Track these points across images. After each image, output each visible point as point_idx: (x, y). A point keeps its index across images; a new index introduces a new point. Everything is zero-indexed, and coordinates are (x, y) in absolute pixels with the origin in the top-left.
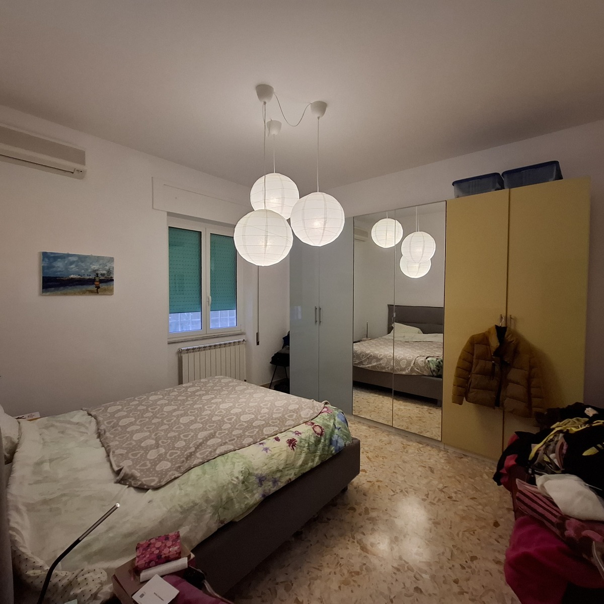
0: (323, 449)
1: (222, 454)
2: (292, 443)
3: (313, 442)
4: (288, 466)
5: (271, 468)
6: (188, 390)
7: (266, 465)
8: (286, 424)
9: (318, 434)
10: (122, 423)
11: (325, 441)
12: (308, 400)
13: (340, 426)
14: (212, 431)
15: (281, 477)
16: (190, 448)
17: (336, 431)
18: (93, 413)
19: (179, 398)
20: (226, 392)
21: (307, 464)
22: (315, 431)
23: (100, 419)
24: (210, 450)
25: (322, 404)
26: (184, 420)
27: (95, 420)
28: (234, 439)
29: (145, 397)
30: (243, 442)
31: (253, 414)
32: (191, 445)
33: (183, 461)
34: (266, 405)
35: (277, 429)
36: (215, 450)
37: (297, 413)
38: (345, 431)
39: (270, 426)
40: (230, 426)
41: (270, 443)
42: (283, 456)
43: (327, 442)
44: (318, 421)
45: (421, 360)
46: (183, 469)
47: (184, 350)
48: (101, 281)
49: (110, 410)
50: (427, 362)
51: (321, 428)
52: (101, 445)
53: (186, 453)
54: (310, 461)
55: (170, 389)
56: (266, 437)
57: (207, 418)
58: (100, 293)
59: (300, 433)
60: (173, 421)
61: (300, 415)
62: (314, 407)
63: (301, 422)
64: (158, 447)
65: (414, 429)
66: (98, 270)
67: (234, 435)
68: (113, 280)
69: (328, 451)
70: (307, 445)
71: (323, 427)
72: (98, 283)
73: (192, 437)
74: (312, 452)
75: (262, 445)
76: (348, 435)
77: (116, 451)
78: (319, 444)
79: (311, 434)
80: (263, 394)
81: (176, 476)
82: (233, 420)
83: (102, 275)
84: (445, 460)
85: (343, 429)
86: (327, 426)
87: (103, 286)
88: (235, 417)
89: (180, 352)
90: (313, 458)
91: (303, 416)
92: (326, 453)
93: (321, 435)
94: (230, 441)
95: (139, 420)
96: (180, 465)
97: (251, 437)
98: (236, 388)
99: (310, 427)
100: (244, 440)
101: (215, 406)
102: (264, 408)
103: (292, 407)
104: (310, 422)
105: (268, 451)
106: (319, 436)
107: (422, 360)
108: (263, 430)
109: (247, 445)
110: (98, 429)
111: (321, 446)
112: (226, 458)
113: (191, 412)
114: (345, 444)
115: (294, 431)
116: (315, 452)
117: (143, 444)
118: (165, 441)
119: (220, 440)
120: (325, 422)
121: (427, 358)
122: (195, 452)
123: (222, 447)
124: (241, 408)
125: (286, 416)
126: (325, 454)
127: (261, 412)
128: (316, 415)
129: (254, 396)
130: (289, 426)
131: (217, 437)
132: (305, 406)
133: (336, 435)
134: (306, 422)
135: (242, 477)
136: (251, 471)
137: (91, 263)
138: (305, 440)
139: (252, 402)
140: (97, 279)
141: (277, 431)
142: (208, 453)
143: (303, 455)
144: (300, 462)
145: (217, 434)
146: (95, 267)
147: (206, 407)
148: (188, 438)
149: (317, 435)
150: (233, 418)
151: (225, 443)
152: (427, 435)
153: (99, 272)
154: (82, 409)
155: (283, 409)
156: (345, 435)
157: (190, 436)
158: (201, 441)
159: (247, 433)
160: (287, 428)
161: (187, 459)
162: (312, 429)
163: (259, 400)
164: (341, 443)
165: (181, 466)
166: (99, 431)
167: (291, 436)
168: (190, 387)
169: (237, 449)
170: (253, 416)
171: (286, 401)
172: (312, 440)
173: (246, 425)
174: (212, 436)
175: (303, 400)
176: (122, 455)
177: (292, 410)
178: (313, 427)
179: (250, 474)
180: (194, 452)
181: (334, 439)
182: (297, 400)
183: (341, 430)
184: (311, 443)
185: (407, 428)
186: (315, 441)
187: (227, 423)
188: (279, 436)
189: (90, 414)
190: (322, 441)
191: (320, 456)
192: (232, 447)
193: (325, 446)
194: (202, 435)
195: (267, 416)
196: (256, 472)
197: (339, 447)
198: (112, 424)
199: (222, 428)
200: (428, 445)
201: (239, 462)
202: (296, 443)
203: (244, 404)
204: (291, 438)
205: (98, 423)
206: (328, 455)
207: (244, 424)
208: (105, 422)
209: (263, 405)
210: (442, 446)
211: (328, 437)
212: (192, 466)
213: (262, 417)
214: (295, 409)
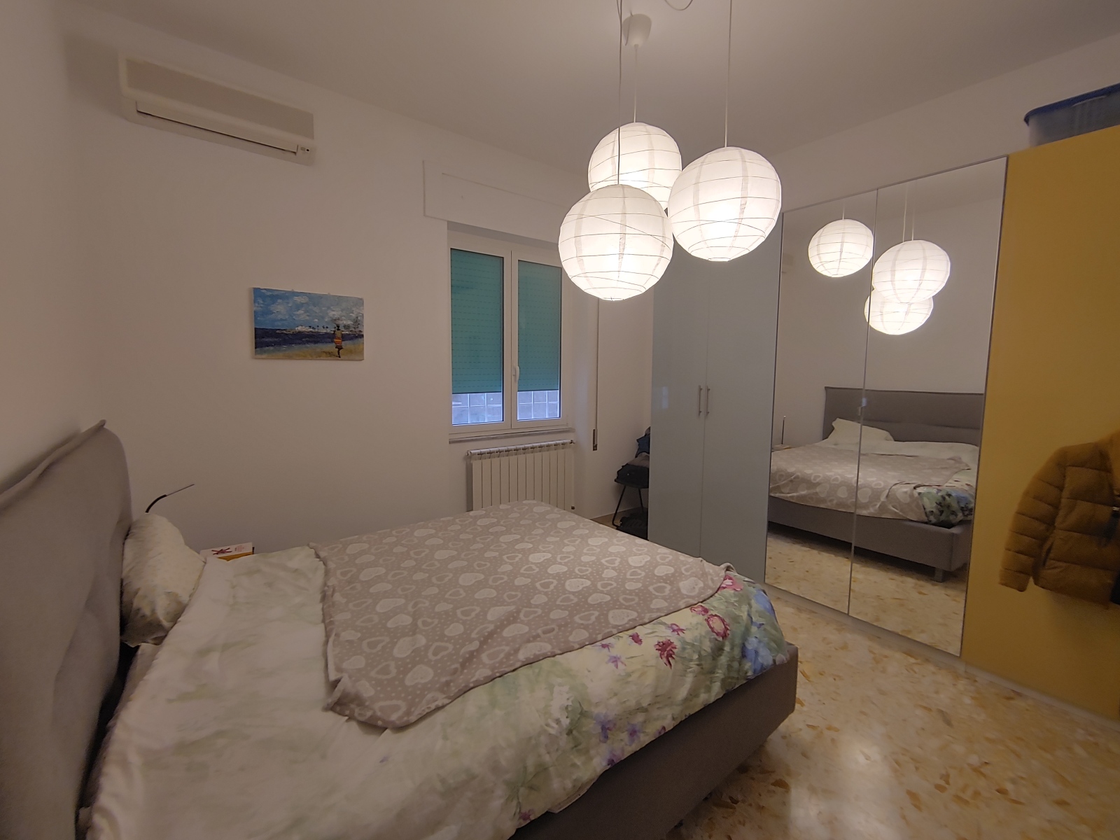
0: (729, 667)
1: (529, 663)
2: (665, 649)
3: (709, 650)
4: (660, 699)
5: (625, 702)
6: (478, 523)
7: (616, 694)
8: (652, 606)
9: (718, 634)
10: (365, 576)
11: (732, 649)
12: (691, 559)
13: (761, 621)
14: (512, 608)
15: (645, 722)
16: (471, 641)
17: (754, 629)
18: (322, 554)
19: (461, 536)
20: (541, 531)
21: (697, 696)
22: (710, 627)
23: (332, 565)
24: (507, 649)
25: (720, 570)
26: (466, 579)
27: (323, 567)
28: (553, 630)
29: (408, 530)
30: (571, 638)
31: (588, 578)
32: (474, 635)
33: (455, 671)
34: (612, 562)
35: (634, 615)
36: (517, 651)
37: (671, 583)
38: (774, 632)
39: (621, 607)
40: (546, 599)
41: (621, 645)
42: (650, 678)
43: (737, 652)
44: (716, 605)
45: (903, 491)
46: (454, 690)
47: (475, 454)
48: (344, 337)
49: (351, 549)
50: (916, 495)
51: (723, 621)
52: (321, 618)
53: (462, 651)
54: (703, 690)
55: (449, 518)
56: (615, 631)
57: (506, 578)
58: (342, 357)
59: (682, 630)
60: (447, 579)
61: (679, 590)
62: (704, 575)
63: (682, 604)
64: (414, 634)
65: (892, 623)
66: (339, 319)
67: (553, 621)
68: (363, 336)
69: (739, 671)
70: (696, 656)
71: (727, 621)
72: (340, 341)
73: (477, 615)
74: (706, 672)
75: (606, 649)
76: (778, 642)
77: (343, 634)
78: (721, 655)
79: (704, 634)
80: (606, 540)
81: (440, 703)
82: (552, 587)
83: (347, 327)
84: (973, 698)
85: (768, 628)
86: (736, 619)
87: (347, 345)
88: (555, 582)
89: (469, 457)
90: (708, 683)
91: (684, 591)
92: (735, 675)
93: (725, 636)
94: (544, 632)
95: (393, 572)
96: (448, 678)
97: (586, 627)
98: (559, 525)
99: (701, 618)
100: (571, 633)
101: (520, 556)
102: (607, 568)
103: (661, 571)
104: (700, 605)
105: (619, 664)
106: (721, 639)
107: (905, 490)
108: (606, 615)
109: (578, 646)
110: (325, 584)
111: (723, 660)
112: (537, 671)
113: (479, 565)
114: (774, 661)
115: (669, 623)
116: (712, 672)
117: (390, 624)
118: (429, 620)
119: (526, 629)
120: (731, 609)
121: (915, 488)
122: (479, 651)
123: (530, 645)
124: (566, 564)
125: (651, 588)
126: (733, 678)
127: (603, 576)
128: (710, 592)
129: (591, 541)
130: (658, 610)
131: (522, 622)
132: (687, 570)
133: (754, 639)
134: (690, 606)
135: (568, 721)
136: (585, 708)
137: (329, 308)
138: (693, 645)
139: (586, 554)
140: (338, 334)
141: (634, 620)
142: (502, 655)
143: (689, 679)
144: (683, 693)
145: (521, 616)
146: (335, 313)
147: (505, 557)
148: (469, 618)
149: (716, 636)
150: (552, 583)
151: (536, 637)
152: (921, 638)
153: (340, 322)
154: (308, 545)
155: (643, 574)
156: (775, 642)
157: (473, 614)
158: (491, 627)
159: (577, 619)
160: (655, 615)
161: (463, 665)
162: (705, 623)
163: (599, 550)
164: (766, 658)
165: (451, 681)
166: (326, 588)
167: (665, 634)
168: (481, 517)
169: (559, 652)
170: (588, 583)
171: (649, 558)
172: (707, 646)
173: (576, 600)
174: (512, 619)
175: (683, 557)
176: (350, 642)
177: (661, 577)
178: (706, 617)
179: (583, 714)
180: (477, 651)
181: (749, 647)
182: (671, 557)
183: (765, 630)
184: (703, 653)
185: (878, 620)
186: (712, 649)
187: (540, 592)
188: (640, 631)
189: (318, 556)
190: (727, 648)
191: (723, 681)
192: (548, 648)
193: (732, 659)
194: (495, 613)
195: (615, 585)
196: (595, 711)
197: (762, 665)
198: (349, 575)
199: (532, 601)
200: (927, 660)
201: (560, 685)
202: (675, 650)
203: (572, 557)
204: (663, 640)
205: (327, 573)
206: (738, 679)
207: (572, 597)
208: (338, 572)
209: (606, 561)
210: (961, 668)
211: (738, 641)
212: (472, 685)
213: (604, 586)
214: (666, 575)
